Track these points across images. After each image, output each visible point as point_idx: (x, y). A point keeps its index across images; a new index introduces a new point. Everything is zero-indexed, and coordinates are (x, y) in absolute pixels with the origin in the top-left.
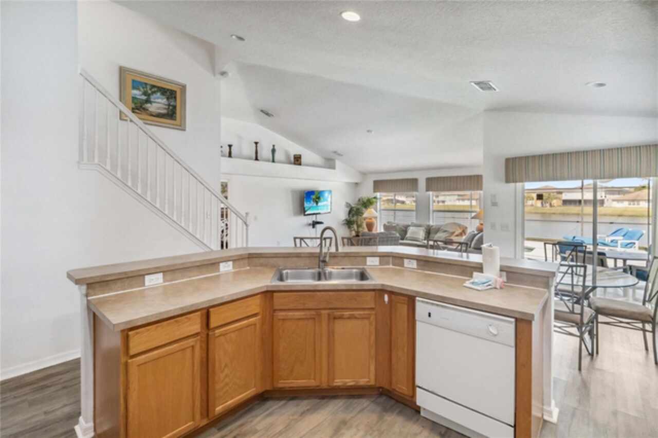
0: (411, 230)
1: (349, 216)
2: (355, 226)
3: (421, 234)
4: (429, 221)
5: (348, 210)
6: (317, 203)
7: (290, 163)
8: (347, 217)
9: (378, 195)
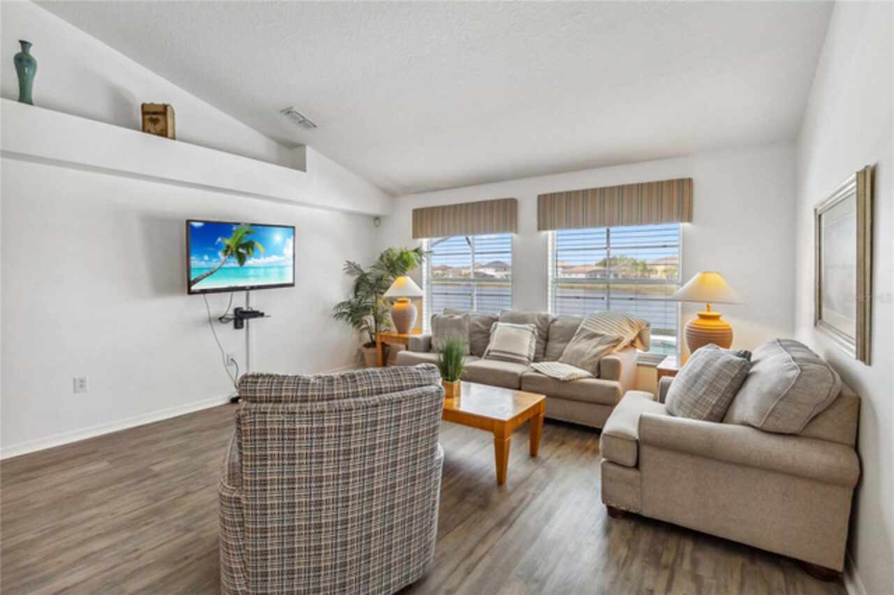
0: (501, 330)
1: (356, 296)
2: (370, 319)
3: (527, 343)
4: (547, 310)
5: (352, 280)
6: (241, 259)
7: (130, 125)
8: (351, 296)
9: (424, 243)
